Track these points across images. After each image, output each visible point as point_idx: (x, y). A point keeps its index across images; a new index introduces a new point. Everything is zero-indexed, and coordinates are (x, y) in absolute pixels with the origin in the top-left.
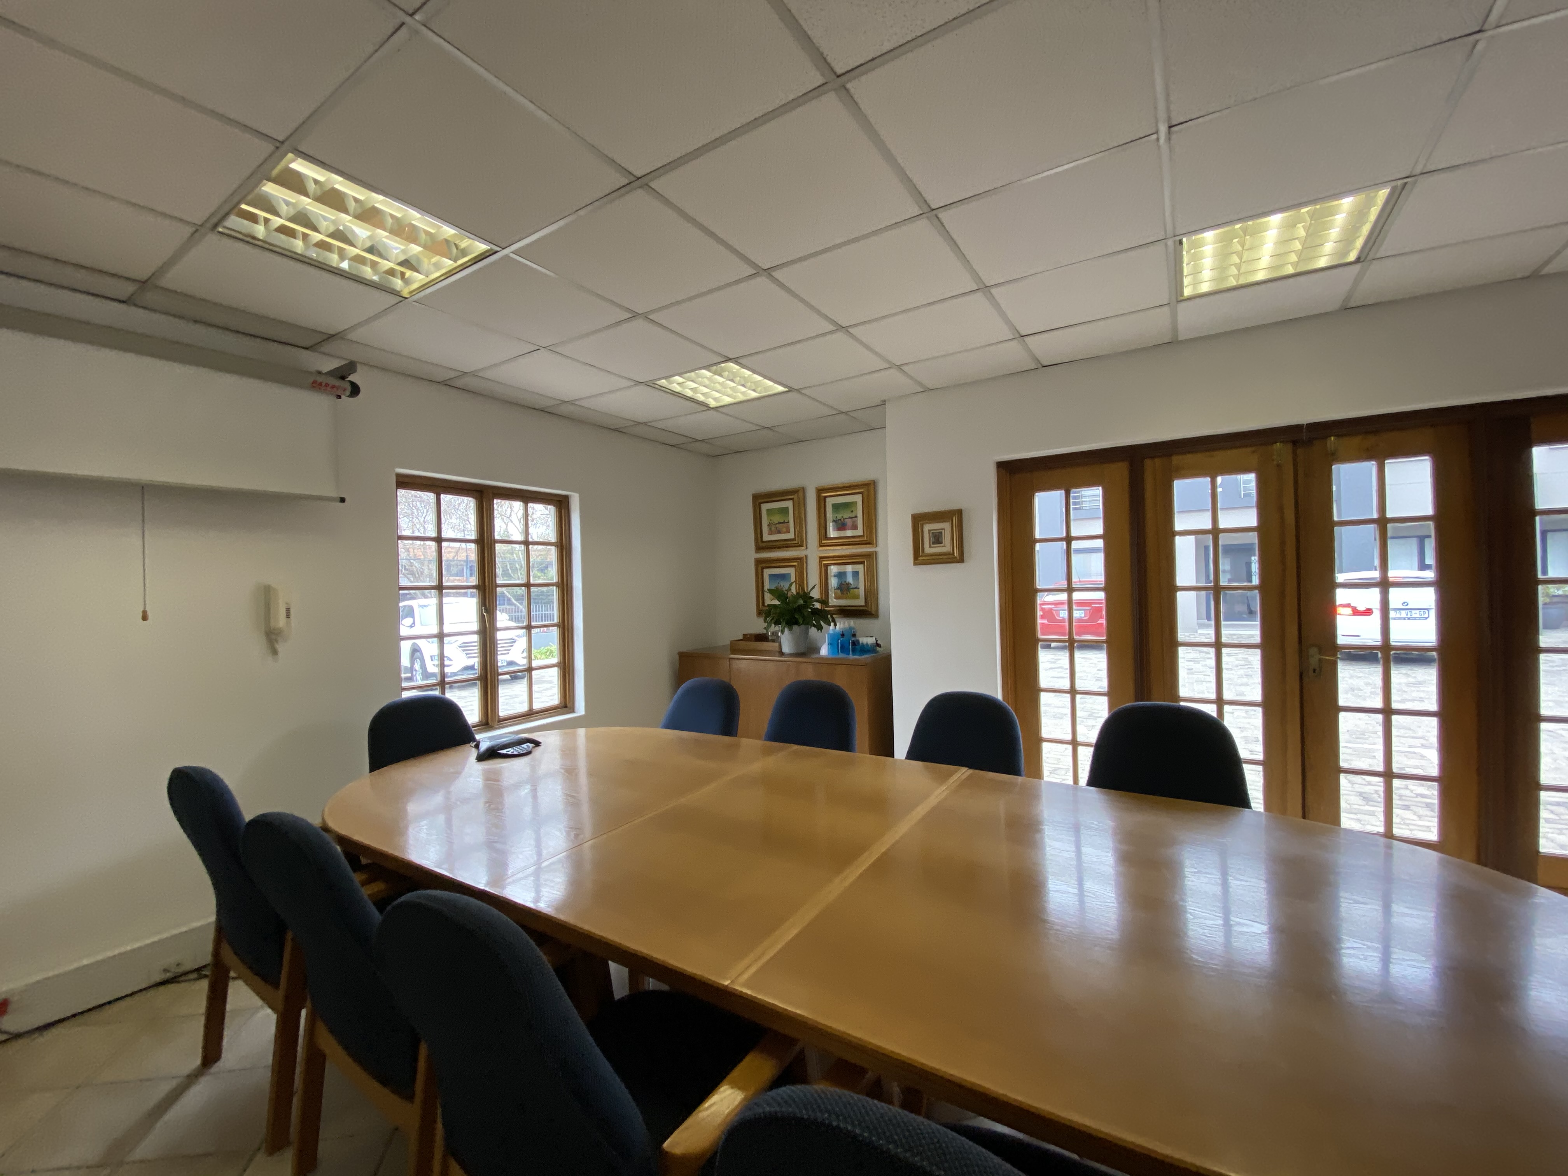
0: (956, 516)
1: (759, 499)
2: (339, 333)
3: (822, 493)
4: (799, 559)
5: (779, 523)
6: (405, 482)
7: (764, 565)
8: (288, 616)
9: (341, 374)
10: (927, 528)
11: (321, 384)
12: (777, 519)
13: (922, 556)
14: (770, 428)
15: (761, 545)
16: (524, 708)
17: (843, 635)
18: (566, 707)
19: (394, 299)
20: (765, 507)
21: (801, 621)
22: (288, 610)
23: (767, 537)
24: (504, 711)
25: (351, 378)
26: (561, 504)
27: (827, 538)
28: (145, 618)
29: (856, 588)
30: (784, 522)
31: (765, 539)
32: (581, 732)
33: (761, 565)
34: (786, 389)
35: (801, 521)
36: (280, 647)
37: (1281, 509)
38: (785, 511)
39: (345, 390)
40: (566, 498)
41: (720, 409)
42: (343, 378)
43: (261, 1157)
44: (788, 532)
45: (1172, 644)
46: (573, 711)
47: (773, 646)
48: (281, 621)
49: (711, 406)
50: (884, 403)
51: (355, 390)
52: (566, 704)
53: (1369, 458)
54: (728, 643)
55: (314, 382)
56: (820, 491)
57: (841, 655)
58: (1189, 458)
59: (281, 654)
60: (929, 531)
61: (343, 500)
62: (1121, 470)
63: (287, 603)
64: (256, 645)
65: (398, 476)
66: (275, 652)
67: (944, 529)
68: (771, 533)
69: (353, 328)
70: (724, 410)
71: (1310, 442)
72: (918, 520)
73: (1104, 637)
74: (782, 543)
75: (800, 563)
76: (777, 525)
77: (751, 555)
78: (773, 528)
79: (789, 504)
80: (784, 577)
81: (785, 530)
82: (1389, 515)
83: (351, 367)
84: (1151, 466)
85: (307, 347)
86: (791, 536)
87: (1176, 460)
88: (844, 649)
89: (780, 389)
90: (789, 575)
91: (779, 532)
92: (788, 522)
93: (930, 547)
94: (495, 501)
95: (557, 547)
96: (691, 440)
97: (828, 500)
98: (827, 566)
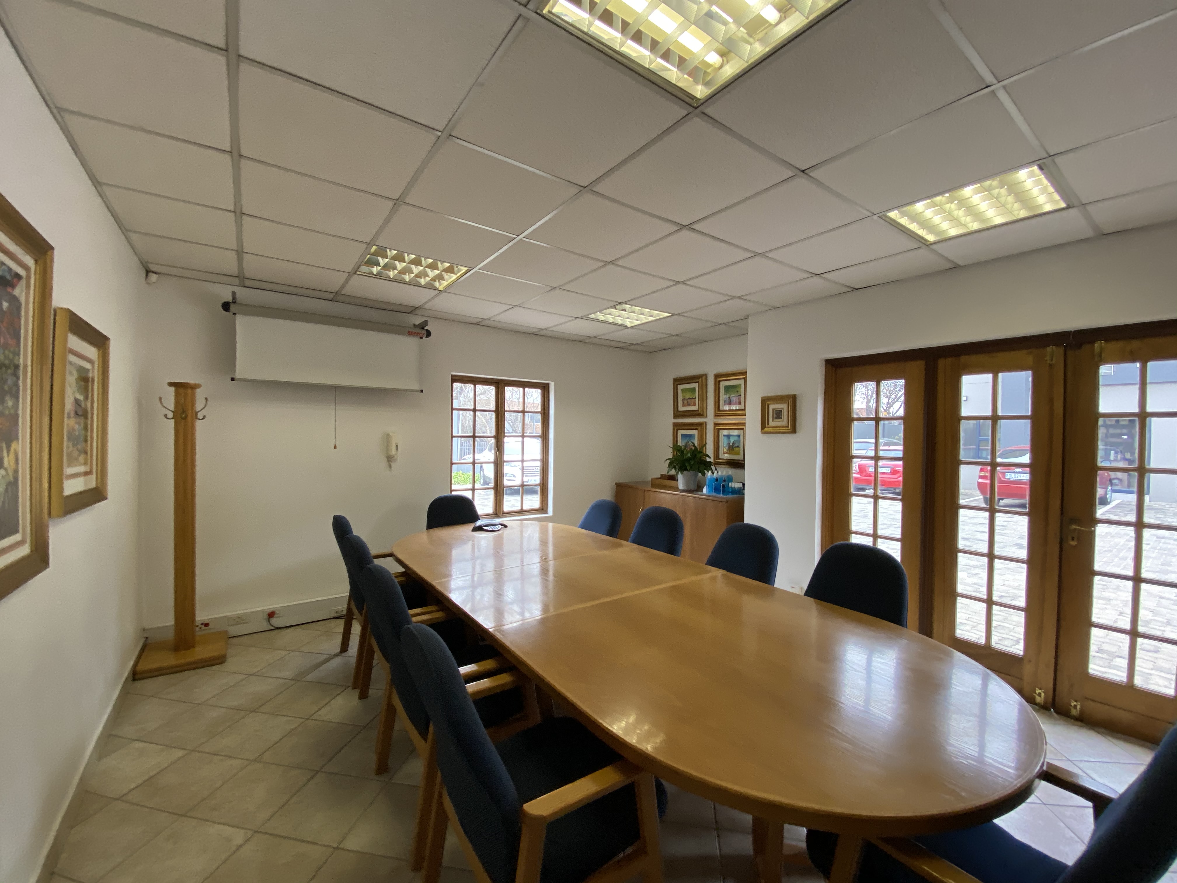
0: (792, 400)
1: (678, 381)
2: (420, 306)
3: (719, 378)
4: (700, 424)
5: (689, 399)
6: (456, 379)
7: (678, 428)
8: (397, 449)
9: (423, 326)
10: (772, 407)
11: (412, 332)
12: (688, 395)
13: (767, 427)
14: (677, 335)
15: (678, 414)
16: (518, 508)
17: (717, 480)
18: (543, 510)
19: (437, 292)
20: (681, 387)
21: (688, 468)
22: (397, 446)
23: (681, 408)
24: (507, 508)
25: (426, 328)
26: (545, 388)
27: (719, 410)
28: (335, 448)
29: (738, 447)
30: (692, 398)
31: (680, 410)
32: (550, 525)
33: (677, 427)
34: (670, 315)
35: (703, 398)
36: (393, 465)
37: (1051, 401)
38: (694, 390)
39: (423, 334)
40: (548, 384)
41: (636, 327)
42: (423, 328)
43: (350, 689)
44: (695, 405)
45: (954, 507)
46: (547, 513)
47: (672, 483)
48: (393, 452)
49: (629, 326)
50: (747, 317)
51: (429, 334)
52: (543, 509)
53: (1134, 360)
54: (650, 479)
55: (409, 332)
56: (717, 376)
57: (714, 494)
58: (973, 358)
59: (393, 468)
60: (773, 409)
61: (422, 391)
62: (918, 367)
63: (396, 443)
64: (384, 463)
65: (452, 376)
66: (390, 466)
67: (783, 408)
68: (684, 405)
69: (426, 303)
70: (641, 327)
71: (1080, 346)
72: (765, 402)
73: (900, 496)
74: (693, 413)
75: (700, 427)
76: (688, 400)
77: (670, 420)
78: (686, 402)
79: (695, 385)
80: (690, 436)
81: (693, 403)
82: (1149, 409)
83: (426, 323)
84: (943, 364)
85: (409, 312)
86: (696, 408)
87: (964, 359)
88: (717, 490)
89: (667, 315)
90: (694, 435)
91: (689, 405)
92: (695, 398)
93: (773, 420)
94: (506, 388)
95: (541, 414)
96: (629, 344)
97: (722, 383)
98: (719, 430)
